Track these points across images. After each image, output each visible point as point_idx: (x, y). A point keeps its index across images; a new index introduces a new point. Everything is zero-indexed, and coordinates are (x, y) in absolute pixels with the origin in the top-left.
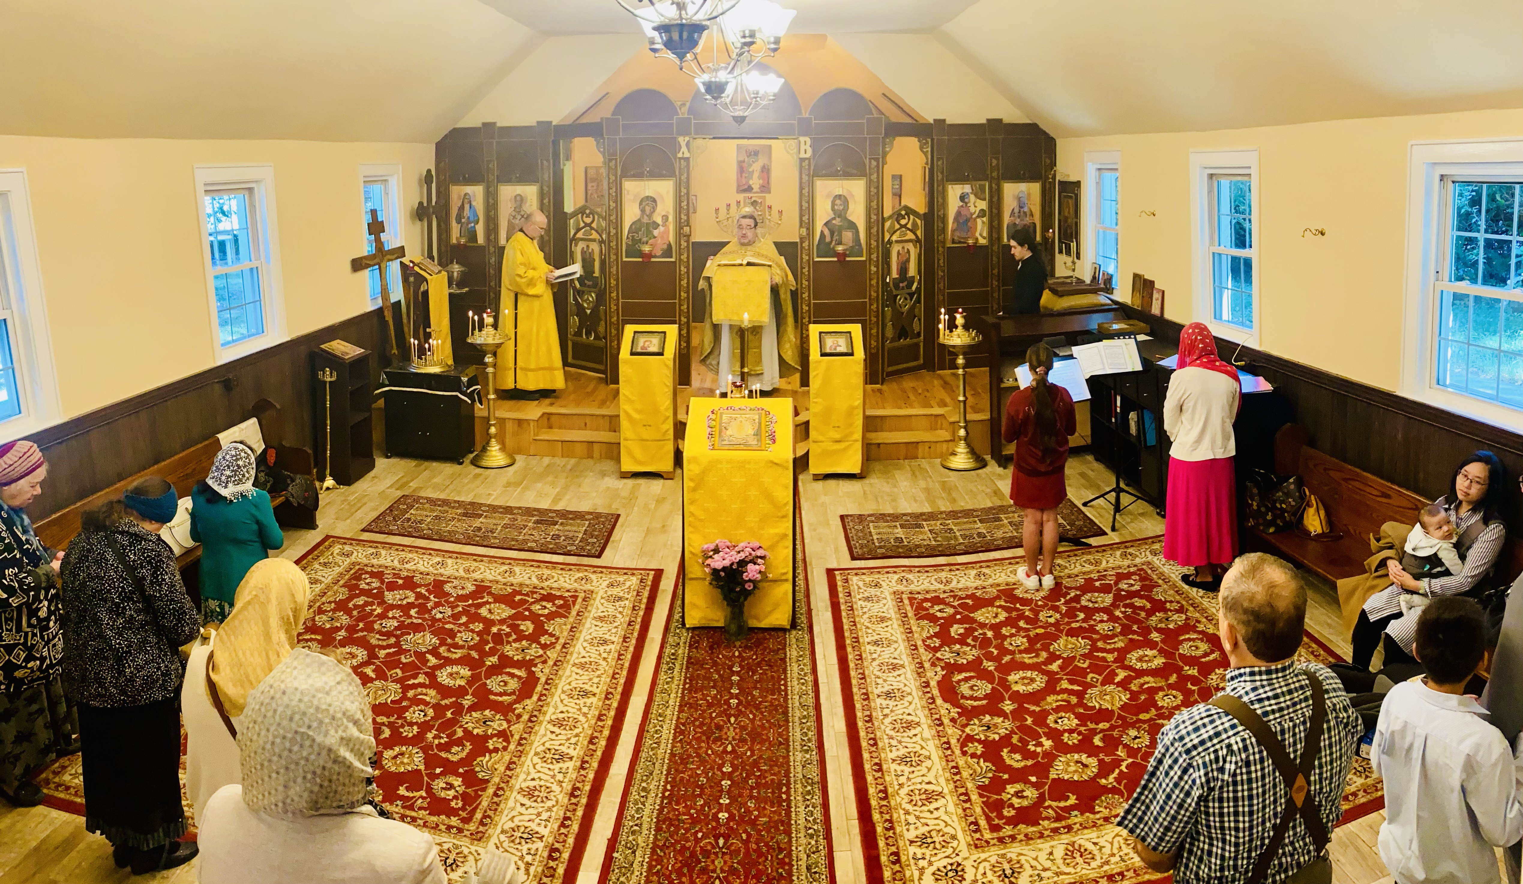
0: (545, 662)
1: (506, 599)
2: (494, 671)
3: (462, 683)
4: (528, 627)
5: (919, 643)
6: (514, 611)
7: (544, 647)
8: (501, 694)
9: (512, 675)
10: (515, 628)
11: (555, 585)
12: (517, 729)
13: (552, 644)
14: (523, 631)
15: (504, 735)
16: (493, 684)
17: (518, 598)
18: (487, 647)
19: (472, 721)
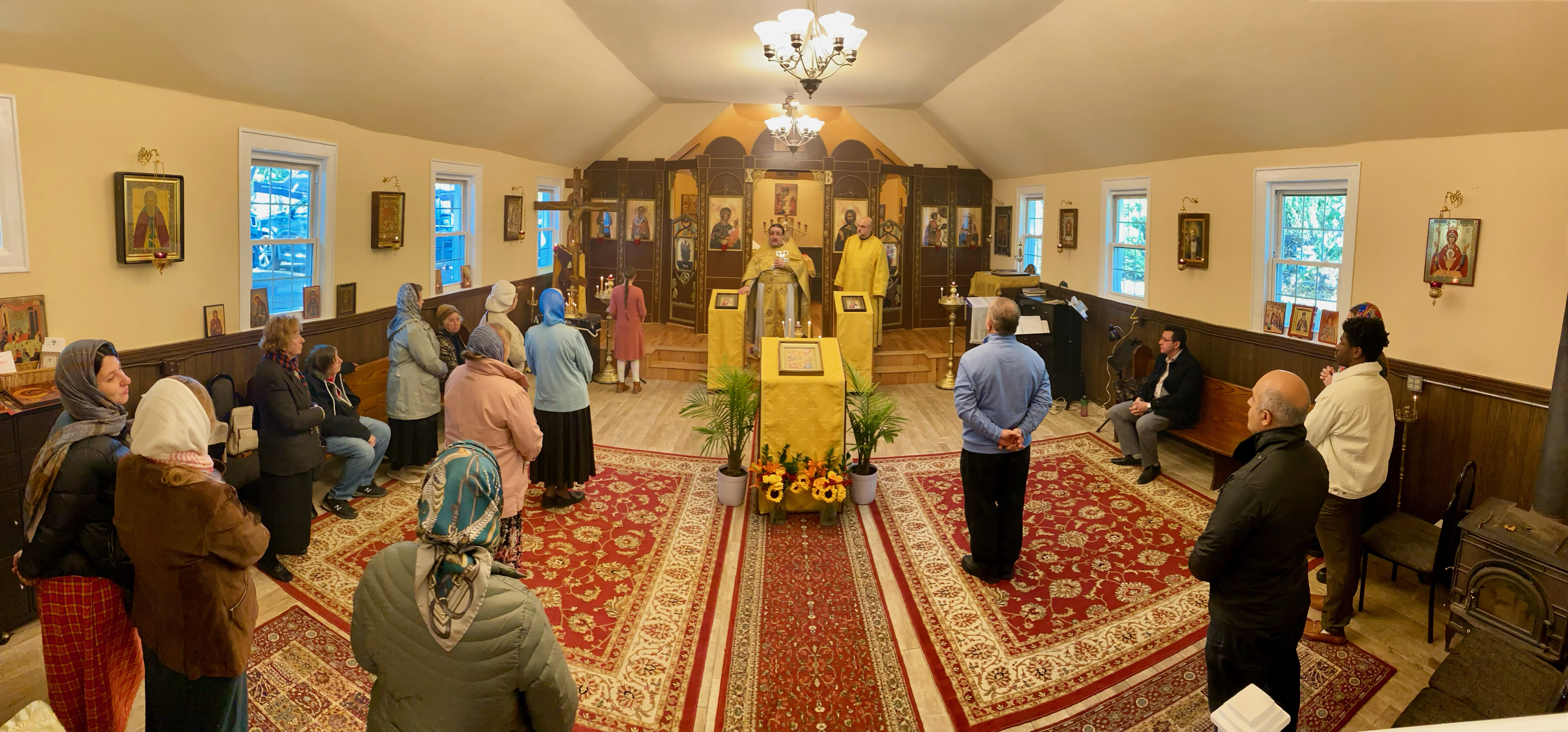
0: (659, 526)
1: (629, 479)
2: (620, 532)
3: (596, 540)
4: (645, 499)
5: (932, 508)
6: (634, 488)
7: (658, 514)
8: (625, 550)
9: (634, 535)
10: (635, 500)
11: (664, 469)
12: (639, 577)
13: (664, 512)
14: (641, 503)
15: (628, 582)
16: (620, 541)
17: (636, 478)
18: (614, 514)
19: (603, 571)
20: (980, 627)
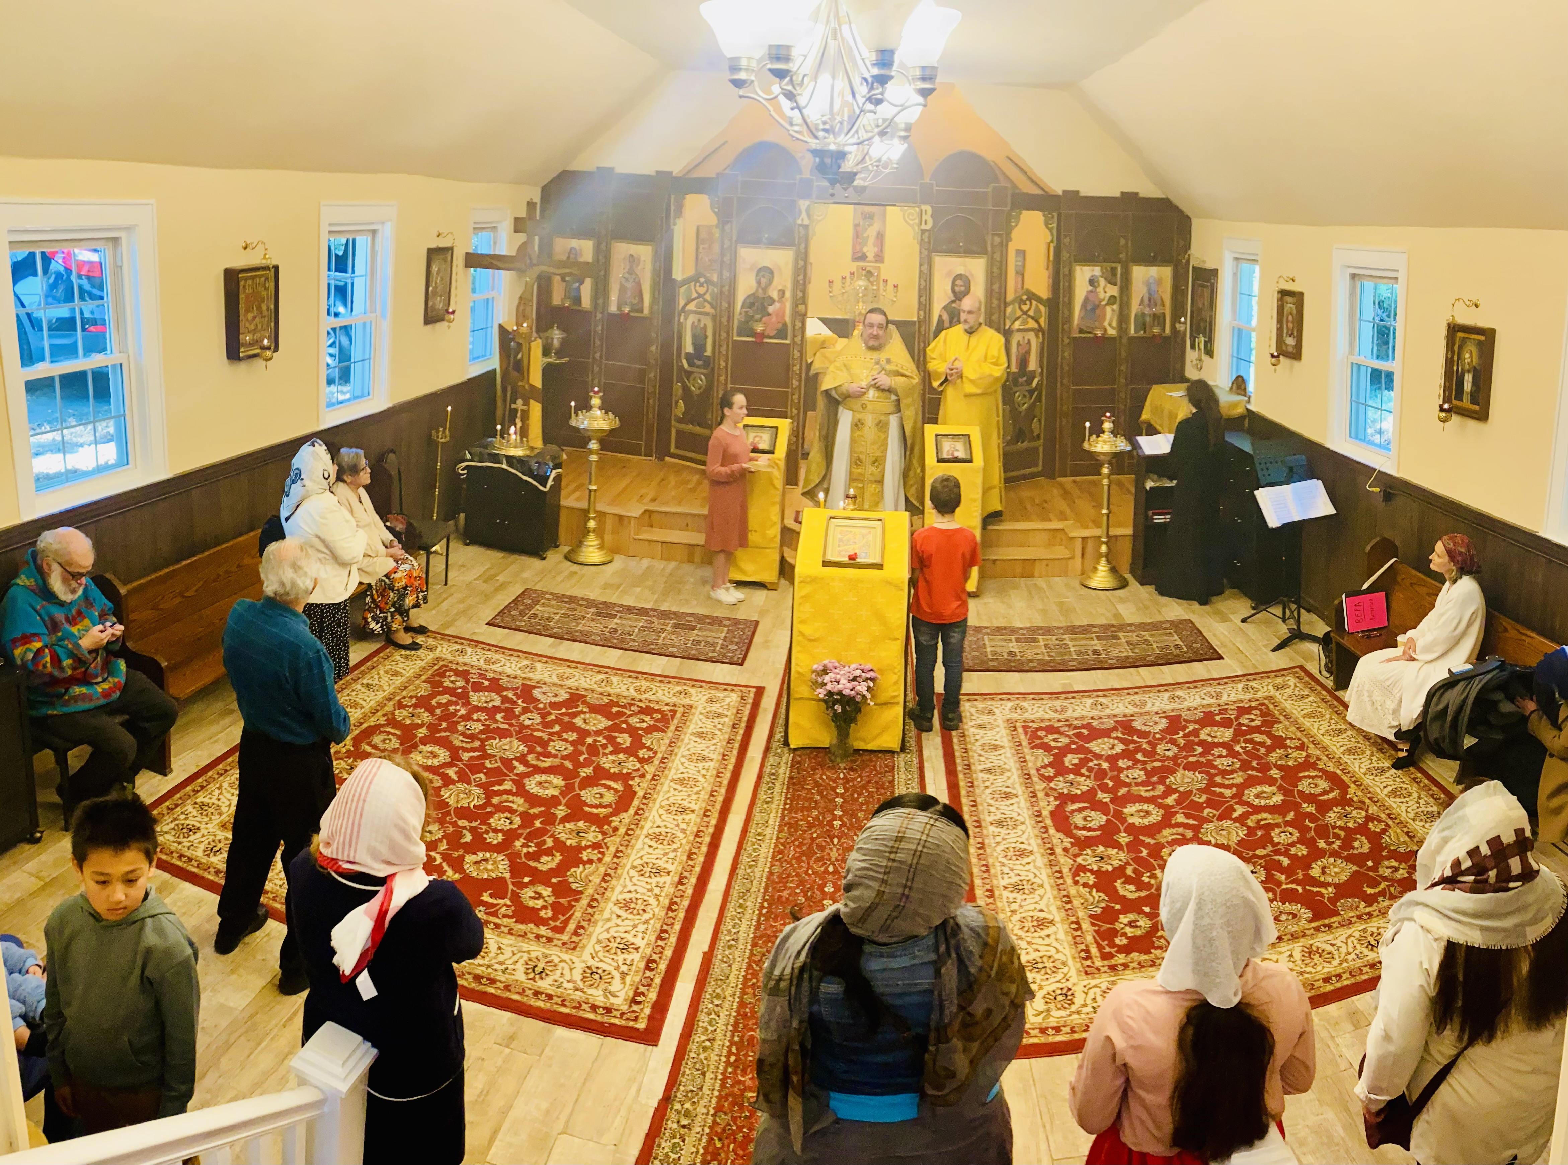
0: (643, 776)
1: (603, 710)
2: (588, 782)
3: (556, 792)
4: (625, 740)
5: (1033, 772)
6: (610, 722)
7: (642, 761)
8: (596, 806)
9: (609, 788)
10: (611, 740)
11: (653, 698)
12: (613, 842)
13: (650, 758)
14: (619, 744)
15: (599, 848)
16: (588, 795)
17: (615, 709)
18: (582, 759)
19: (564, 832)
20: (1053, 937)
